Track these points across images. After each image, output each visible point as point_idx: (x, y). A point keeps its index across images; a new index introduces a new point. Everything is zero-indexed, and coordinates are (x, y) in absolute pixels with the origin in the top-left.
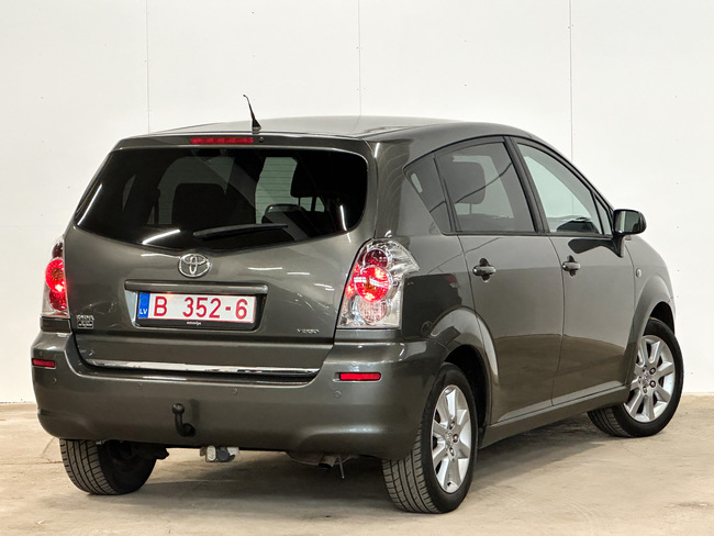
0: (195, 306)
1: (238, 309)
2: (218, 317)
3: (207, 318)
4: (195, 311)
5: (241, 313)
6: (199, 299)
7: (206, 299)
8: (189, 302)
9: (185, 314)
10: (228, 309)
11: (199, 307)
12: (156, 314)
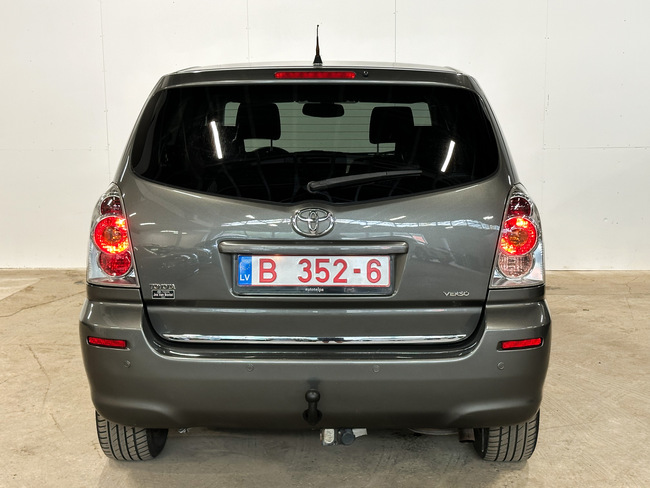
0: (313, 269)
1: (370, 271)
2: (345, 281)
3: (330, 283)
4: (314, 275)
5: (374, 276)
6: (318, 261)
7: (327, 261)
8: (305, 265)
9: (301, 279)
10: (357, 271)
11: (318, 270)
12: (261, 280)
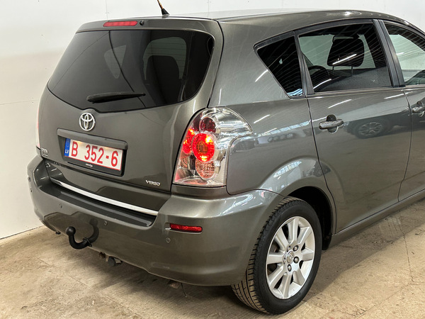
0: (90, 152)
1: (113, 158)
2: (101, 162)
3: (96, 162)
4: (91, 156)
5: (114, 162)
6: (93, 147)
7: (97, 148)
8: (88, 149)
9: (85, 157)
10: (107, 157)
12: (73, 155)
